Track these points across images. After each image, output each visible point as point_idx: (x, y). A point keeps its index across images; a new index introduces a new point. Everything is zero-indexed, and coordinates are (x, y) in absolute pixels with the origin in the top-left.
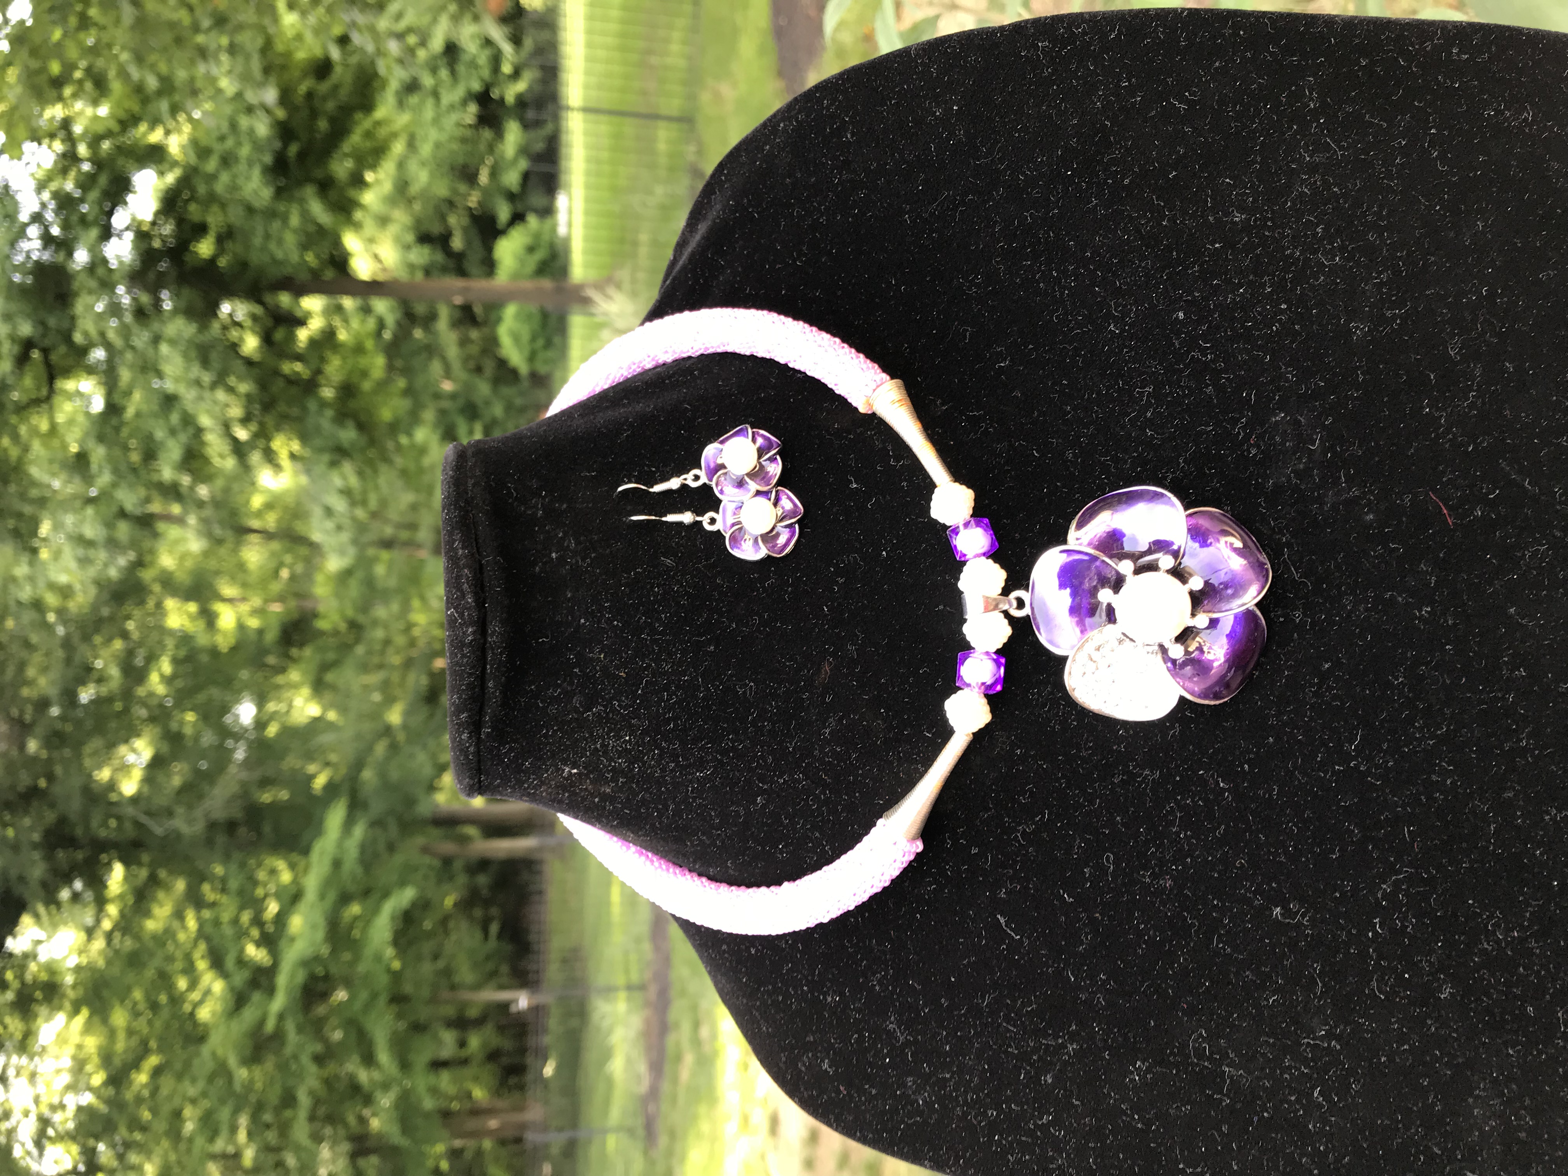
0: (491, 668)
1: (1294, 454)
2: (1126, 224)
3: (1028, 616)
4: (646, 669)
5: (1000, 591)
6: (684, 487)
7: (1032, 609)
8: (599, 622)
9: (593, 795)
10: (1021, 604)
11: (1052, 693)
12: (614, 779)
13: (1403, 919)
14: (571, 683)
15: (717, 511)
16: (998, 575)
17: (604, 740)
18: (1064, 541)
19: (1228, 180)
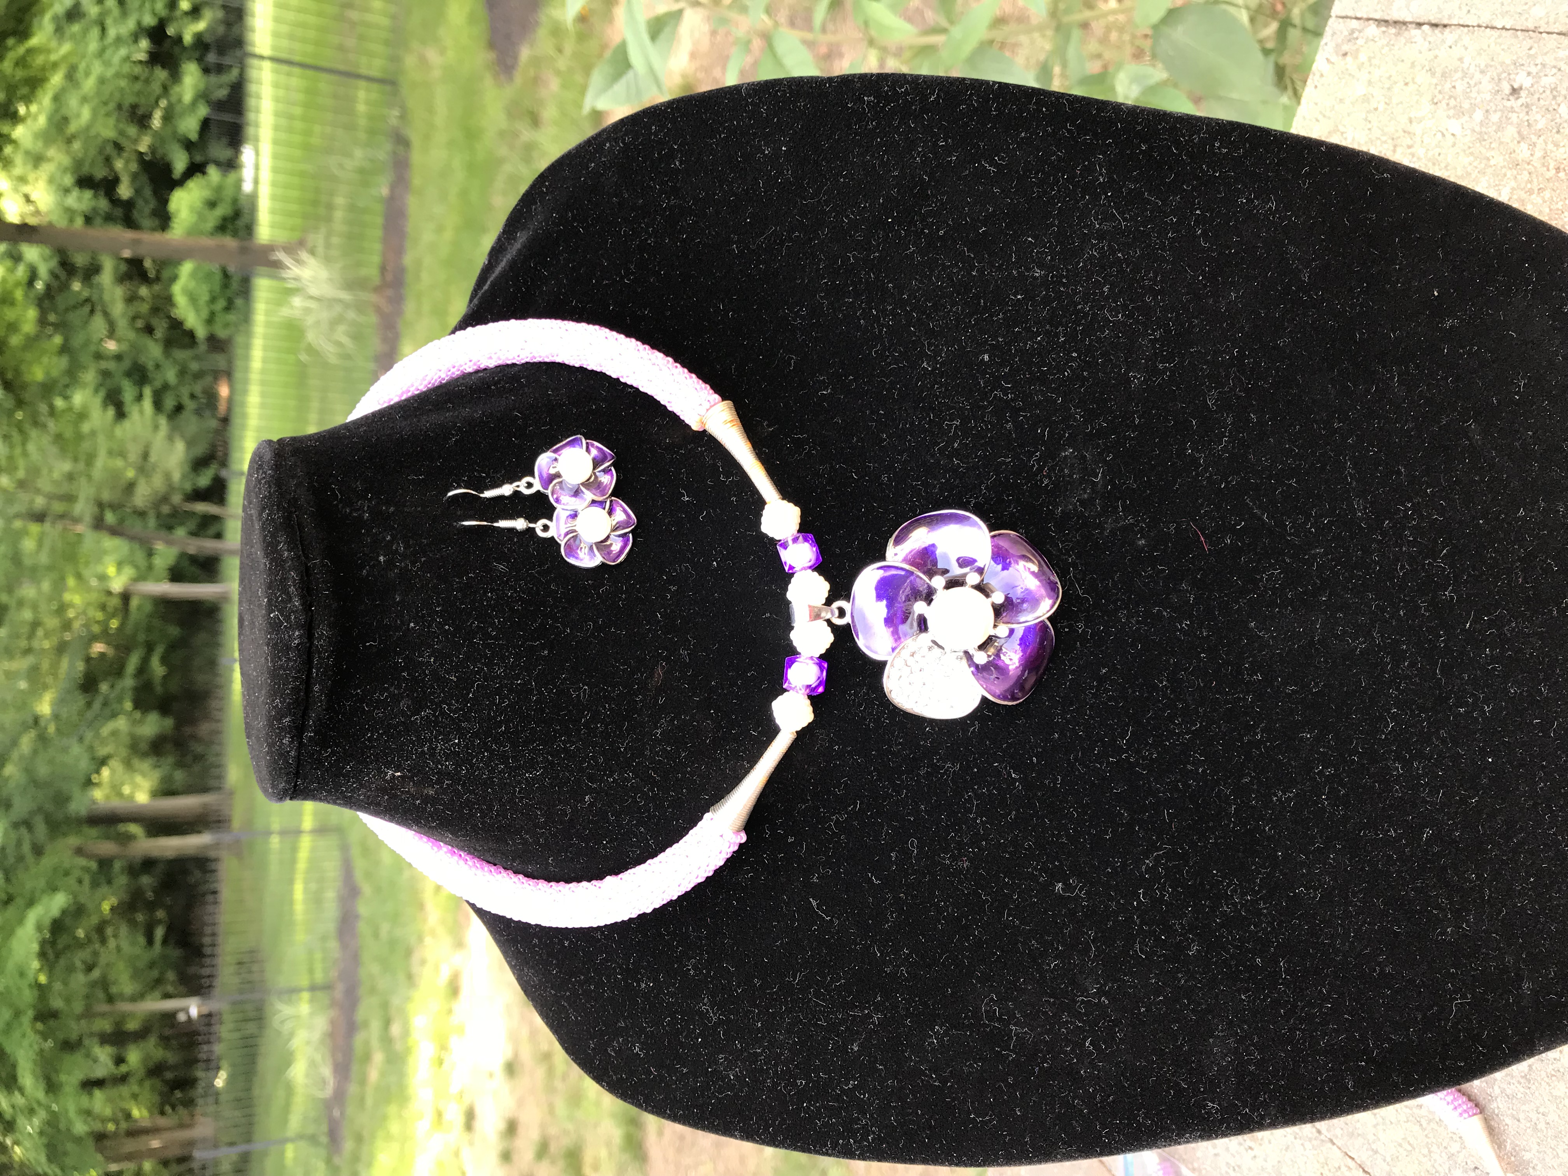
0: (318, 671)
1: (1081, 484)
2: (939, 272)
3: (848, 625)
4: (478, 673)
5: (824, 602)
6: (517, 494)
7: (852, 617)
8: (430, 626)
9: (415, 798)
10: (842, 613)
11: (868, 694)
12: (440, 782)
13: (1162, 889)
14: (399, 687)
15: (550, 518)
16: (821, 587)
17: (431, 743)
18: (883, 558)
19: (1030, 239)
